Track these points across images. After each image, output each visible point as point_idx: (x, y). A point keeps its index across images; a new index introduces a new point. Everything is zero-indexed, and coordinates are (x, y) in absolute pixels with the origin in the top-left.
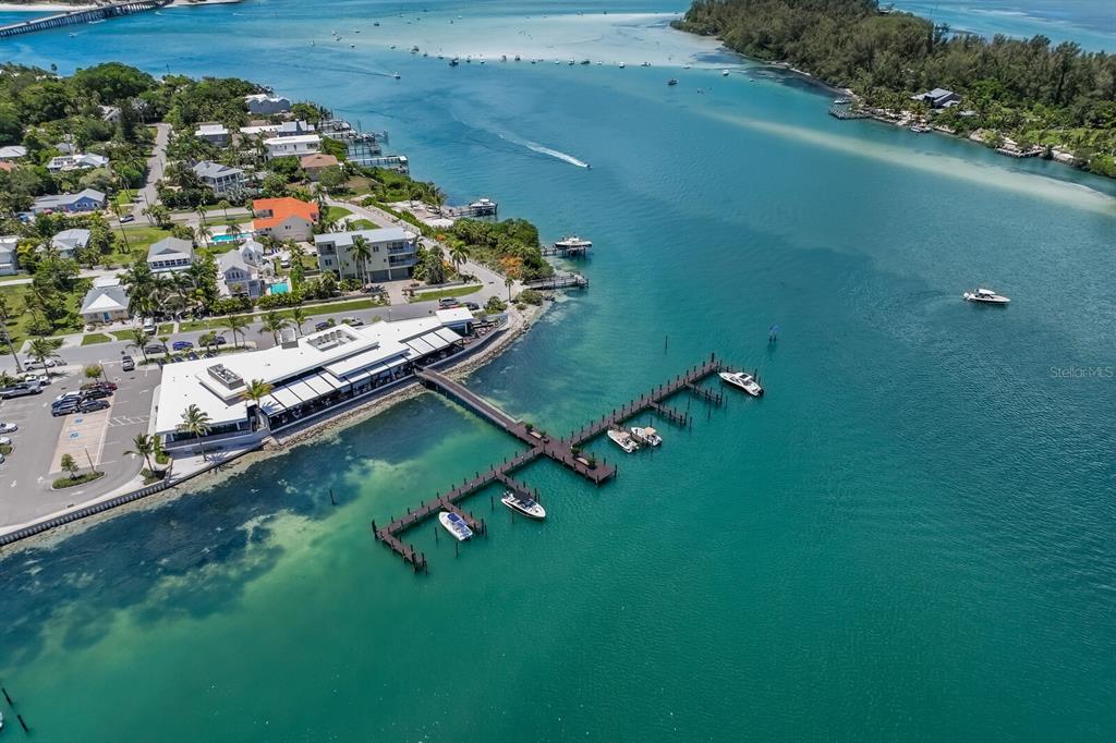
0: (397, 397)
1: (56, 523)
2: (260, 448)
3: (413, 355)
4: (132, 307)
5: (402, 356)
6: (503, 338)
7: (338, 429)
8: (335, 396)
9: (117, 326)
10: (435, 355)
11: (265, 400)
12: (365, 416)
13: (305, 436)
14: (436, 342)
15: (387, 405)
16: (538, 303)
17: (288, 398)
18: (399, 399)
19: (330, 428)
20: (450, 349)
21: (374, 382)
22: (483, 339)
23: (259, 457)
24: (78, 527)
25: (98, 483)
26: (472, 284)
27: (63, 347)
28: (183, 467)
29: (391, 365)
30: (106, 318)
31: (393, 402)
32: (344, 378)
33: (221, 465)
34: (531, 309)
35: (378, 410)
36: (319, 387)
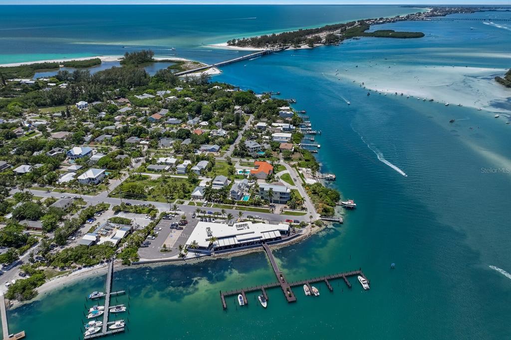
0: (254, 250)
1: (157, 262)
2: (210, 255)
3: (263, 238)
4: (204, 196)
5: (259, 238)
6: (298, 238)
7: (232, 256)
8: (235, 246)
9: (199, 201)
10: (271, 240)
11: (216, 242)
12: (242, 254)
13: (222, 255)
14: (272, 235)
15: (250, 252)
16: (320, 226)
17: (222, 243)
18: (254, 251)
19: (230, 255)
20: (276, 239)
21: (248, 244)
22: (290, 237)
23: (209, 258)
24: (160, 264)
25: (170, 253)
26: (304, 212)
27: (184, 204)
28: (190, 255)
29: (255, 240)
30: (196, 197)
31: (252, 251)
32: (239, 241)
33: (198, 257)
34: (317, 228)
35: (247, 253)
36: (231, 242)
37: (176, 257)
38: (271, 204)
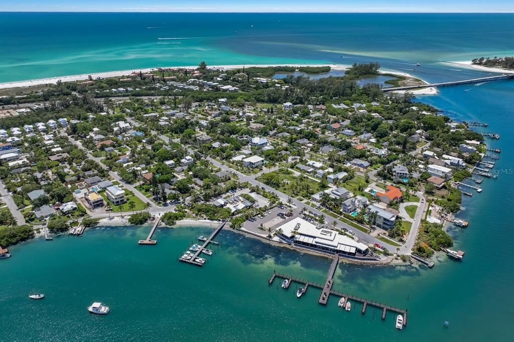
0: (326, 255)
1: (251, 234)
2: (290, 245)
3: (338, 248)
4: (321, 201)
5: (335, 247)
6: (373, 262)
7: (306, 252)
8: (312, 245)
9: (315, 203)
10: (345, 252)
11: (297, 236)
12: (315, 254)
13: (298, 248)
15: (322, 255)
16: (404, 261)
17: (302, 239)
18: (326, 256)
19: (304, 251)
20: (350, 253)
21: (323, 248)
22: (365, 257)
23: (288, 246)
24: (253, 237)
25: (264, 232)
26: (400, 243)
27: (302, 202)
28: (276, 239)
29: (329, 247)
30: (315, 200)
31: (324, 255)
32: (316, 242)
33: (281, 243)
34: (400, 261)
35: (319, 255)
36: (310, 241)
37: (265, 236)
38: (373, 226)
